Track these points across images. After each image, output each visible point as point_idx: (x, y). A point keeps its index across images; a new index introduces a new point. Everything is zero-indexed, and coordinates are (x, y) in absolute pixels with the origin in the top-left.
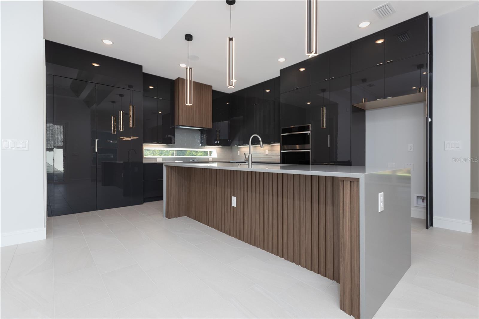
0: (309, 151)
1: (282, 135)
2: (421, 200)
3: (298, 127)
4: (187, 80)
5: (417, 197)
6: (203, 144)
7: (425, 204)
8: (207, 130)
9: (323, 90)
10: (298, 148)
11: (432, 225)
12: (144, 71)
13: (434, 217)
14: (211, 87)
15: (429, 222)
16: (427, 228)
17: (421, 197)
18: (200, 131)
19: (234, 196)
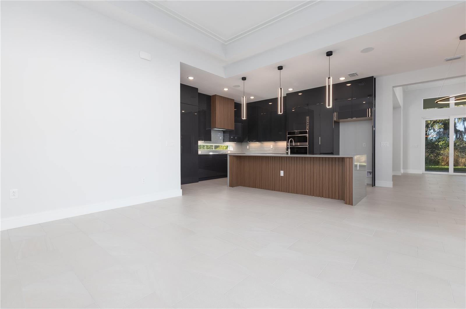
0: (307, 146)
1: (288, 136)
2: (369, 173)
3: (300, 131)
4: (243, 104)
5: (368, 172)
6: (224, 141)
7: (372, 176)
8: (230, 131)
9: (308, 105)
10: (299, 145)
11: (375, 185)
12: (199, 92)
13: (376, 181)
14: (234, 100)
15: (373, 184)
16: (373, 186)
17: (370, 172)
18: (223, 132)
19: (282, 170)
